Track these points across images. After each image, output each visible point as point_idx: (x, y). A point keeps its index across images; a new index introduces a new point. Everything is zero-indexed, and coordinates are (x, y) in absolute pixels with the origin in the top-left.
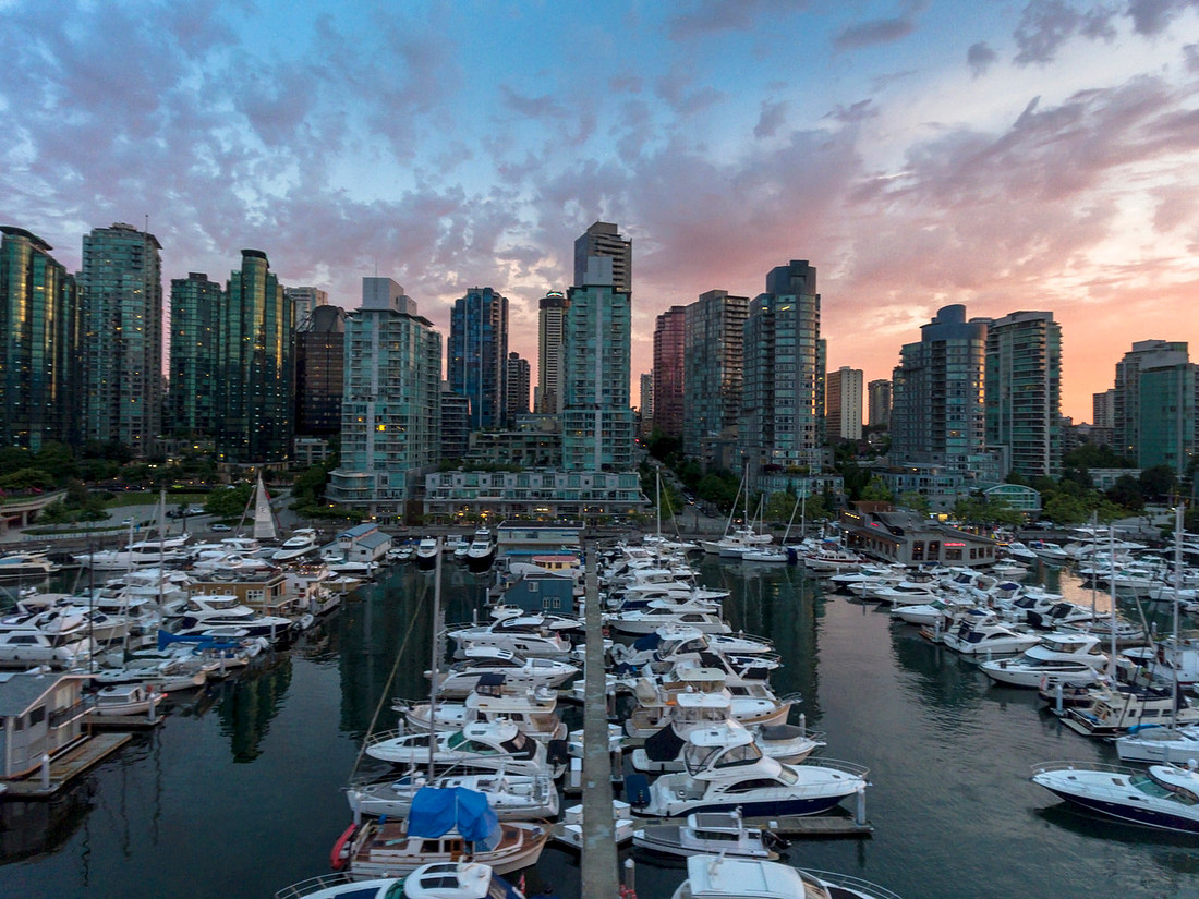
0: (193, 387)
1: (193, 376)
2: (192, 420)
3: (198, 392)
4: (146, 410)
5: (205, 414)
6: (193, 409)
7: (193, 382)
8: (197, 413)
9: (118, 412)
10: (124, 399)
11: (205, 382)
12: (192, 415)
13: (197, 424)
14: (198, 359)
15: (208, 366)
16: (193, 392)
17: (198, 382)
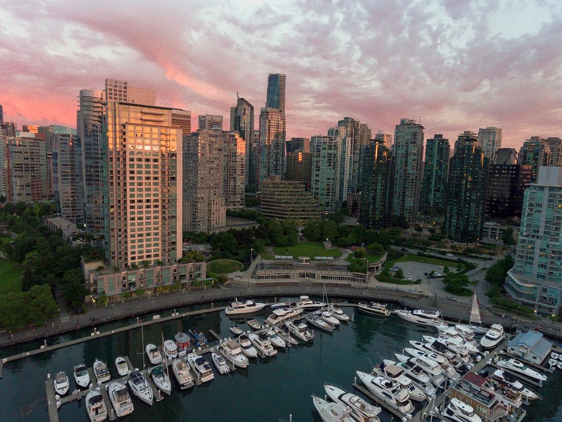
0: (433, 188)
1: (433, 183)
2: (432, 203)
3: (435, 191)
4: (414, 203)
5: (437, 201)
6: (432, 198)
7: (433, 186)
8: (434, 200)
9: (404, 204)
10: (406, 199)
11: (438, 186)
12: (432, 201)
13: (434, 205)
14: (436, 176)
15: (440, 179)
16: (433, 190)
17: (435, 186)
